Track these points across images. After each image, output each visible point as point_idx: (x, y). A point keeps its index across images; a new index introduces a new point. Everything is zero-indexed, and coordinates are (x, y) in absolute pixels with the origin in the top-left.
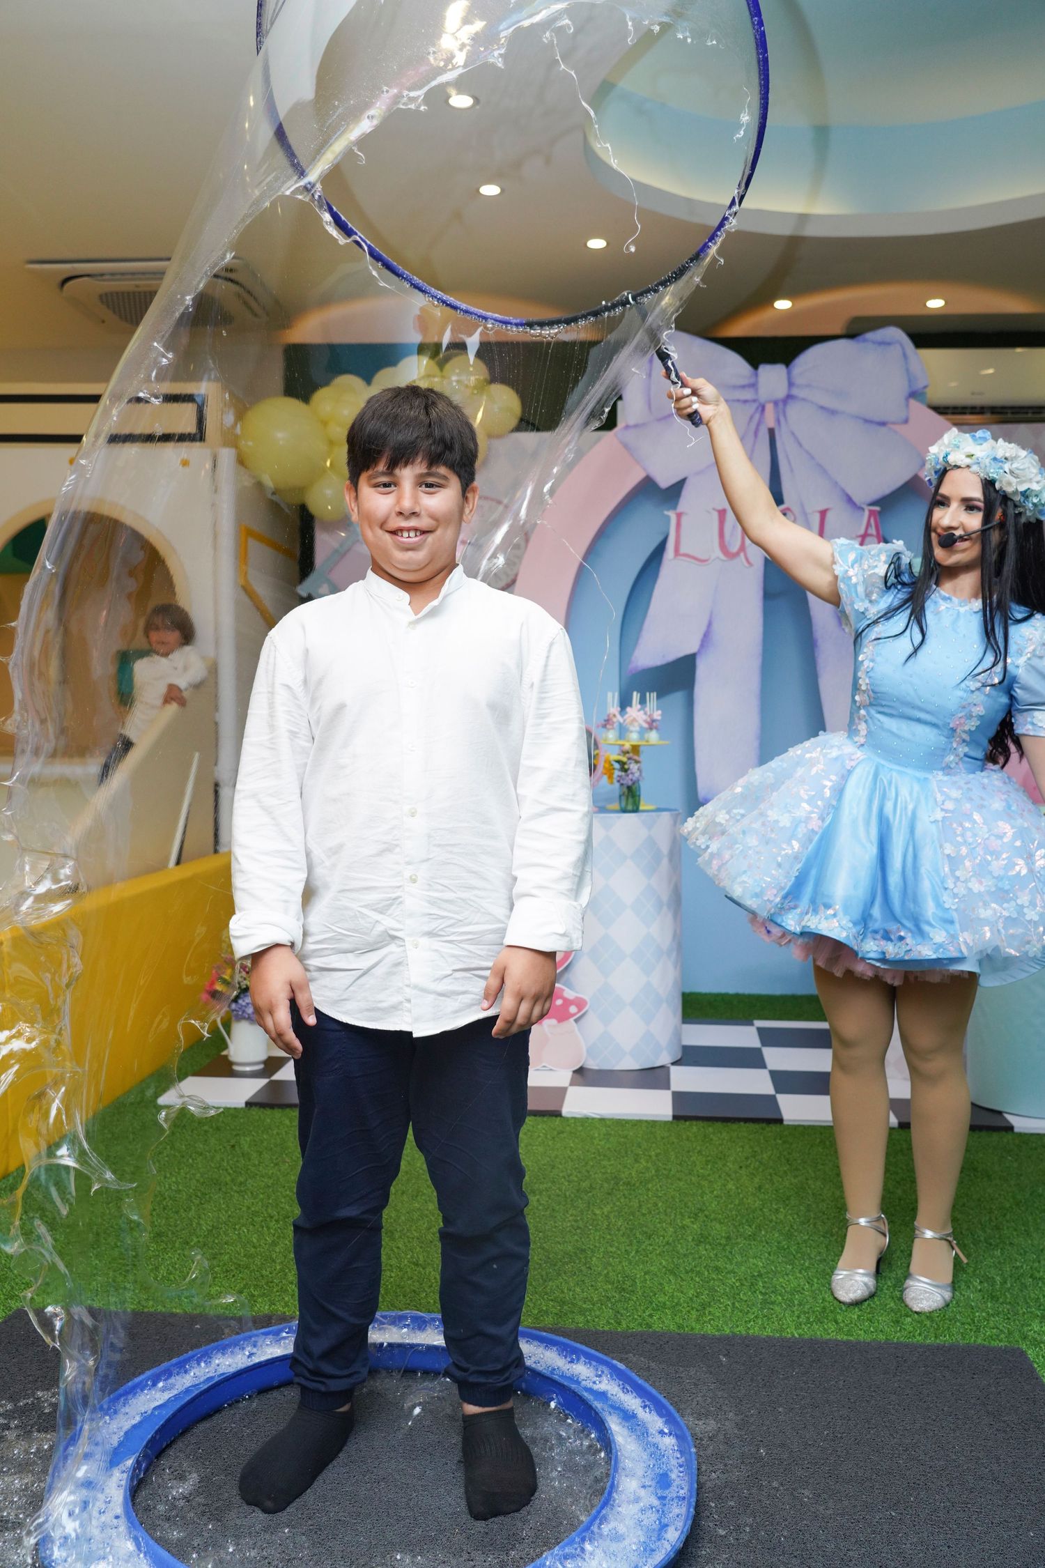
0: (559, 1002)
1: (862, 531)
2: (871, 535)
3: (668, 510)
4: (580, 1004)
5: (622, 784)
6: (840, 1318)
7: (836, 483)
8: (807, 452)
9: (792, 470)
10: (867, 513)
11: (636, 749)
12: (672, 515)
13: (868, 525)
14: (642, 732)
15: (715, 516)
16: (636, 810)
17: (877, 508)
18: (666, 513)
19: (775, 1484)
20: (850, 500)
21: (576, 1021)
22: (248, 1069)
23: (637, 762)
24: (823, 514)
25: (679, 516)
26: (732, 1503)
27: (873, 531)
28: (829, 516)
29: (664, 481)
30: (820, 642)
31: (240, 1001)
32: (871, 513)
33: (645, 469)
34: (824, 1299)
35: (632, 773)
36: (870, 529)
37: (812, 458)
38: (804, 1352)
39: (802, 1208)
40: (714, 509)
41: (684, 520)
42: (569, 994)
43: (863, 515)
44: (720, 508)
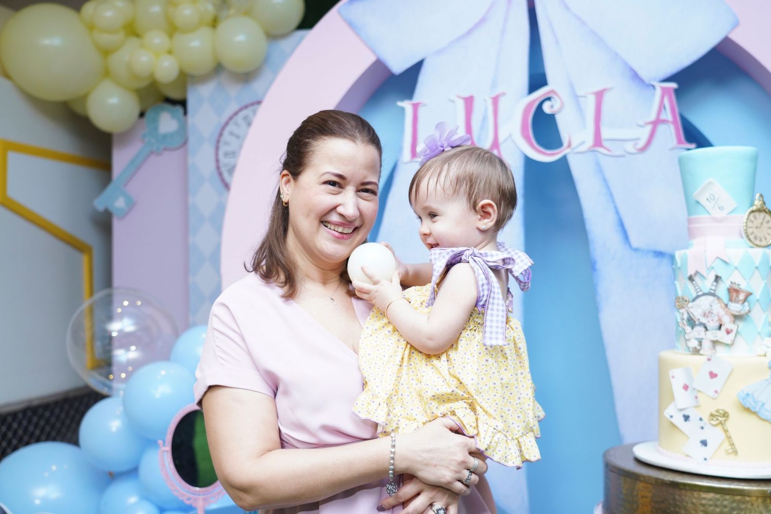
1: (653, 117)
2: (665, 121)
3: (402, 100)
7: (616, 54)
8: (578, 18)
9: (557, 42)
10: (658, 92)
12: (407, 105)
13: (662, 107)
15: (461, 105)
17: (674, 85)
18: (400, 104)
20: (635, 76)
24: (600, 95)
25: (416, 107)
27: (667, 115)
28: (607, 98)
29: (398, 66)
30: (600, 265)
32: (664, 90)
33: (373, 52)
36: (663, 110)
37: (584, 24)
40: (459, 97)
41: (421, 112)
43: (653, 95)
44: (467, 95)
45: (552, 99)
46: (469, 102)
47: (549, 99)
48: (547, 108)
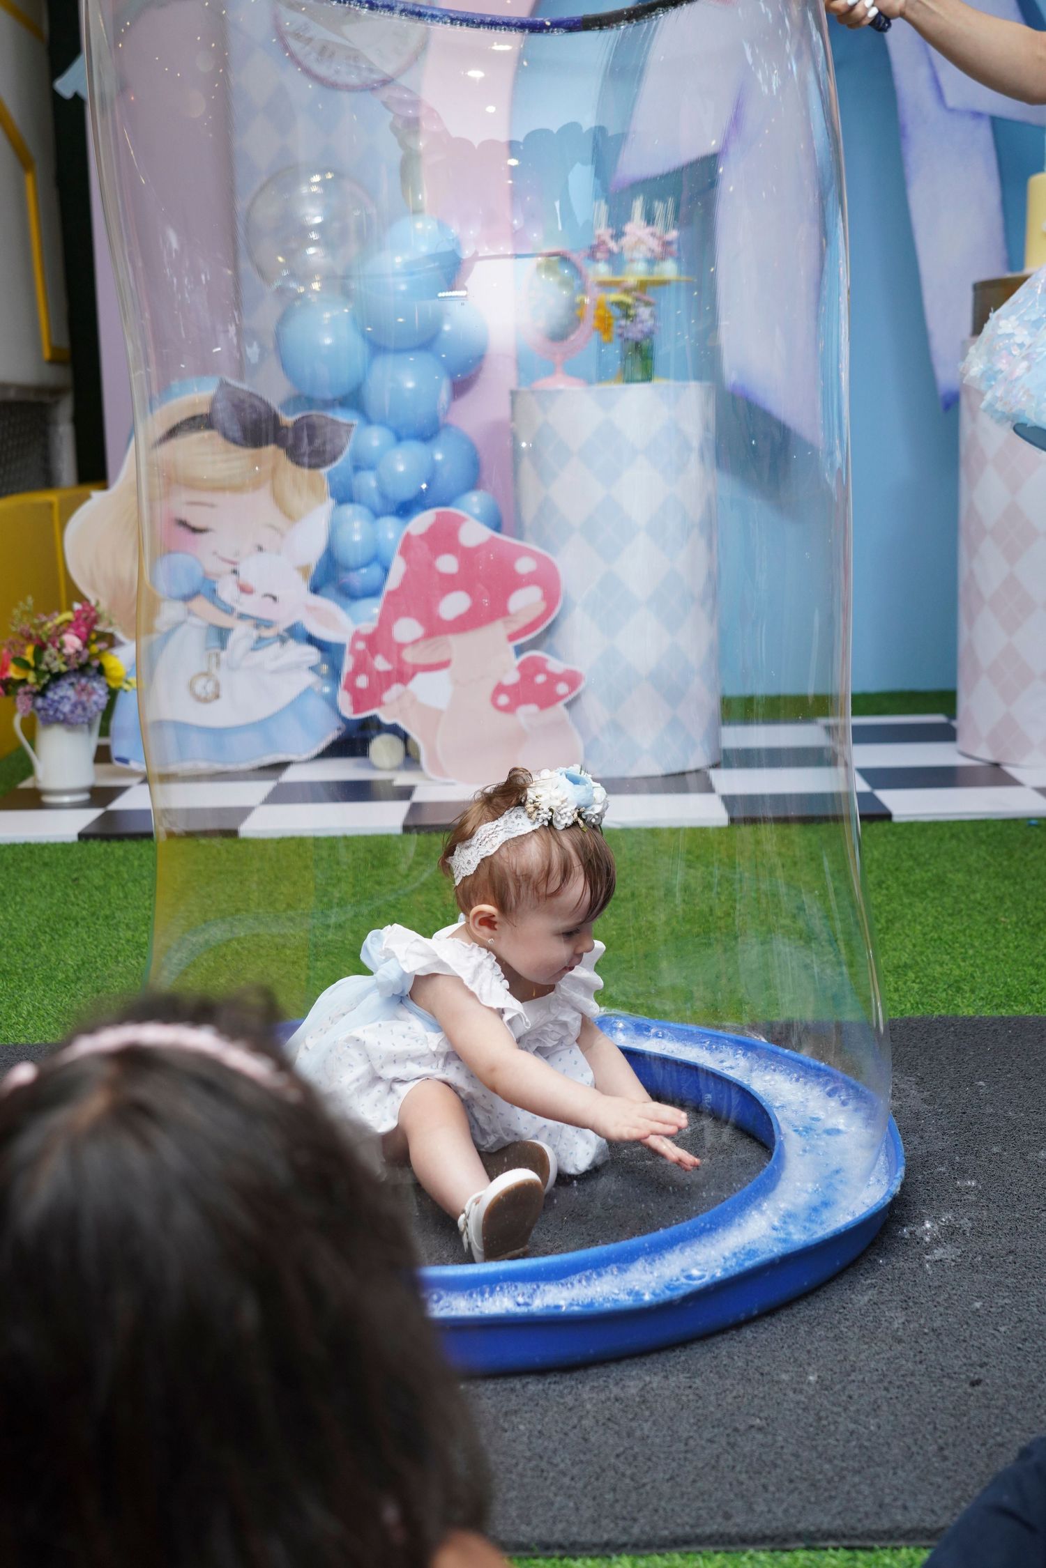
0: (540, 679)
4: (572, 679)
5: (627, 340)
6: (1034, 998)
11: (643, 286)
14: (652, 261)
16: (648, 378)
19: (995, 1150)
21: (569, 706)
22: (66, 799)
23: (648, 304)
26: (943, 1169)
31: (50, 695)
34: (1006, 983)
35: (642, 322)
38: (995, 1030)
39: (945, 900)
42: (555, 666)
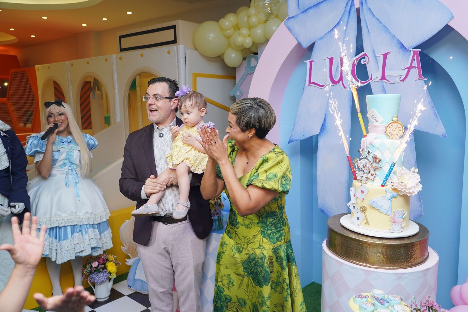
1: (408, 65)
2: (414, 67)
7: (394, 36)
10: (412, 53)
12: (308, 62)
13: (413, 60)
15: (328, 60)
17: (420, 50)
18: (305, 61)
20: (402, 46)
24: (385, 56)
25: (311, 62)
27: (415, 64)
28: (388, 56)
29: (305, 45)
32: (415, 52)
33: (297, 40)
36: (414, 62)
40: (327, 58)
41: (313, 64)
43: (410, 55)
44: (331, 57)
45: (365, 58)
46: (331, 60)
47: (364, 58)
48: (362, 62)
